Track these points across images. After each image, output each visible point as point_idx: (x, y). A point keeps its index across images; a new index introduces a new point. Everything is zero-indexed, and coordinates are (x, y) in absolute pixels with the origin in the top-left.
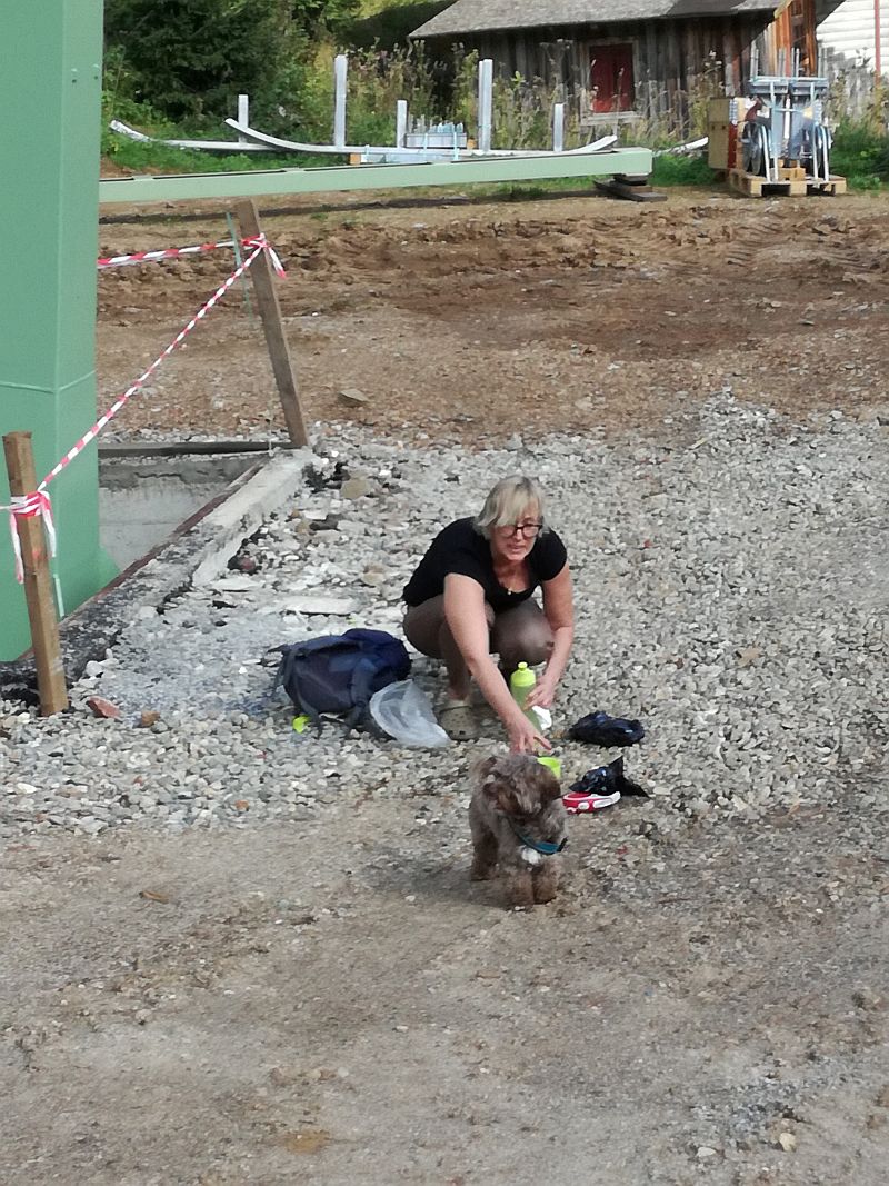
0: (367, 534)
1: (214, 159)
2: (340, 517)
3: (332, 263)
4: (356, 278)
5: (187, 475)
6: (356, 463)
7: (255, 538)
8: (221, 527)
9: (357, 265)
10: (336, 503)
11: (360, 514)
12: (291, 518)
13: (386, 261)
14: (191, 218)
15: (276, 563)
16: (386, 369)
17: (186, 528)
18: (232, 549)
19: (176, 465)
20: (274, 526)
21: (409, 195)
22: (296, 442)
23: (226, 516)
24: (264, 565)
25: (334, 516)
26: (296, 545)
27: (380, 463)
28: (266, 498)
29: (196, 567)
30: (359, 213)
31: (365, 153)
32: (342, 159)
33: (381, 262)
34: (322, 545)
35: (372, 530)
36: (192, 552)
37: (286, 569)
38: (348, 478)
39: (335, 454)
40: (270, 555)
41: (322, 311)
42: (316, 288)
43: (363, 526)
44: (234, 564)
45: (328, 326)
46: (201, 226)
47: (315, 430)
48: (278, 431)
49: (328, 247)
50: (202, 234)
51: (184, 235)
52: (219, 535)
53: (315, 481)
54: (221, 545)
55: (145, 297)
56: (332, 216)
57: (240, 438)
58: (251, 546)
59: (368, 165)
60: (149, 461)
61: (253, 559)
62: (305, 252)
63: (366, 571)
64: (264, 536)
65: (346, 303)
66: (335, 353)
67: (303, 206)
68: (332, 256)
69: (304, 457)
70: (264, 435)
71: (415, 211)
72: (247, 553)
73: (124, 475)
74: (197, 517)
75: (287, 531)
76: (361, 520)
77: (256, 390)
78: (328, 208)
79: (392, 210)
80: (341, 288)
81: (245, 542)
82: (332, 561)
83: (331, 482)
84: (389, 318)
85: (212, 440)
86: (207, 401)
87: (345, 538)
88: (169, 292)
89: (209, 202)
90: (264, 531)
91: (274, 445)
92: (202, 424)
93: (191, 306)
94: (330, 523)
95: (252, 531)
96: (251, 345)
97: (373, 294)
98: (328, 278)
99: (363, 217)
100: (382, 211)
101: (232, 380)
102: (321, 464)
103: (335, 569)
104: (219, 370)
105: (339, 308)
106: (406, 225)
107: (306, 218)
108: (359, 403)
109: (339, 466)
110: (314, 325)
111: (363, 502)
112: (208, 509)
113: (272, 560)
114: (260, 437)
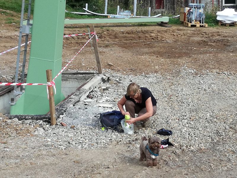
0: (114, 91)
1: (81, 16)
2: (109, 88)
3: (105, 37)
4: (110, 41)
5: (78, 79)
6: (111, 77)
7: (92, 92)
8: (85, 89)
9: (110, 38)
10: (108, 85)
11: (113, 88)
12: (99, 88)
13: (116, 37)
14: (76, 27)
15: (96, 97)
16: (117, 59)
17: (79, 89)
18: (87, 94)
19: (76, 77)
20: (96, 89)
21: (120, 24)
22: (100, 73)
23: (86, 87)
24: (94, 97)
25: (108, 88)
26: (100, 93)
27: (116, 77)
28: (94, 84)
29: (81, 97)
30: (110, 28)
31: (111, 16)
32: (106, 17)
33: (115, 38)
34: (105, 93)
35: (115, 91)
36: (80, 94)
37: (98, 98)
38: (110, 80)
39: (107, 75)
40: (95, 95)
41: (103, 47)
42: (102, 42)
43: (114, 90)
44: (88, 97)
45: (105, 50)
46: (78, 29)
47: (103, 70)
48: (96, 71)
49: (104, 34)
50: (78, 31)
51: (75, 31)
52: (85, 91)
53: (103, 80)
54: (86, 93)
55: (68, 43)
56: (104, 28)
57: (88, 72)
58: (91, 93)
59: (111, 18)
60: (70, 76)
61: (92, 96)
62: (99, 35)
63: (115, 99)
64: (94, 91)
65: (108, 45)
66: (106, 55)
67: (98, 26)
68: (105, 36)
69: (102, 76)
70: (93, 71)
71: (121, 27)
72: (90, 94)
73: (65, 78)
74: (81, 87)
75: (98, 90)
76: (113, 89)
77: (91, 62)
78: (104, 26)
79: (117, 27)
80: (107, 42)
81: (90, 92)
82: (108, 97)
83: (107, 81)
84: (116, 48)
85: (82, 72)
86: (81, 64)
87: (110, 92)
88: (72, 42)
89: (80, 24)
90: (94, 90)
91: (95, 73)
92: (80, 68)
93: (77, 45)
94: (107, 89)
95: (91, 90)
96: (90, 53)
97: (113, 44)
98: (104, 40)
99: (111, 28)
100: (115, 27)
101: (86, 60)
102: (104, 77)
103: (108, 98)
104: (83, 58)
105: (107, 46)
106: (119, 30)
107: (99, 28)
108: (112, 65)
109: (108, 78)
110: (102, 49)
111: (113, 85)
112: (83, 85)
113: (95, 96)
114: (92, 72)
